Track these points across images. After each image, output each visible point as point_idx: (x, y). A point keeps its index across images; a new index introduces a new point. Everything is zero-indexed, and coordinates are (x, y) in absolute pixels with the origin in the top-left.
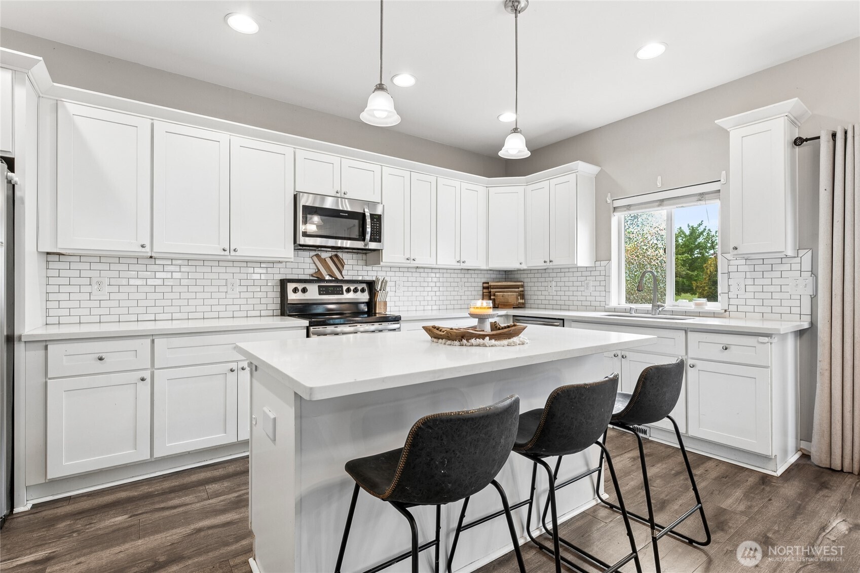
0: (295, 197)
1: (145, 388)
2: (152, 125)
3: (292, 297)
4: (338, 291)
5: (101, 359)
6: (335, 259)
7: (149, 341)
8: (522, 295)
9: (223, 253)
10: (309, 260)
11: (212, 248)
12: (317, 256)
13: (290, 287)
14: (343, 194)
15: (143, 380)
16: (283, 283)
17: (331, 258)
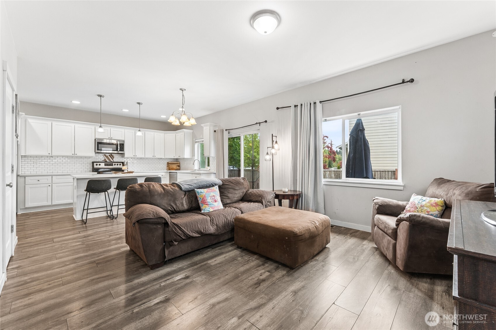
0: (95, 139)
1: (50, 188)
2: (52, 123)
3: (95, 166)
4: (112, 165)
5: (38, 181)
6: (111, 156)
7: (51, 177)
8: (179, 166)
9: (73, 155)
10: (102, 156)
11: (70, 154)
12: (105, 155)
13: (95, 164)
14: (111, 138)
15: (49, 186)
16: (93, 163)
17: (109, 155)
